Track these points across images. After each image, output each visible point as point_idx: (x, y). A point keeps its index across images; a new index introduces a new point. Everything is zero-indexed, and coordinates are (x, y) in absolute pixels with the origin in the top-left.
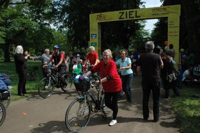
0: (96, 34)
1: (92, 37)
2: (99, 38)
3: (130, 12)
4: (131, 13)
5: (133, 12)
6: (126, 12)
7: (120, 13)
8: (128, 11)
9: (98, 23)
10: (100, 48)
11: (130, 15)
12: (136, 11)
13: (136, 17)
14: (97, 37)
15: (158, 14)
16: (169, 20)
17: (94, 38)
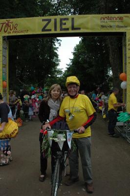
2: (4, 66)
3: (61, 20)
4: (64, 22)
5: (67, 19)
6: (55, 20)
7: (43, 20)
8: (58, 18)
11: (61, 24)
12: (73, 19)
13: (73, 28)
15: (111, 27)
16: (127, 37)
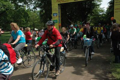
0: (57, 14)
1: (54, 15)
2: (59, 17)
9: (58, 4)
10: (60, 24)
14: (58, 16)
17: (55, 16)
